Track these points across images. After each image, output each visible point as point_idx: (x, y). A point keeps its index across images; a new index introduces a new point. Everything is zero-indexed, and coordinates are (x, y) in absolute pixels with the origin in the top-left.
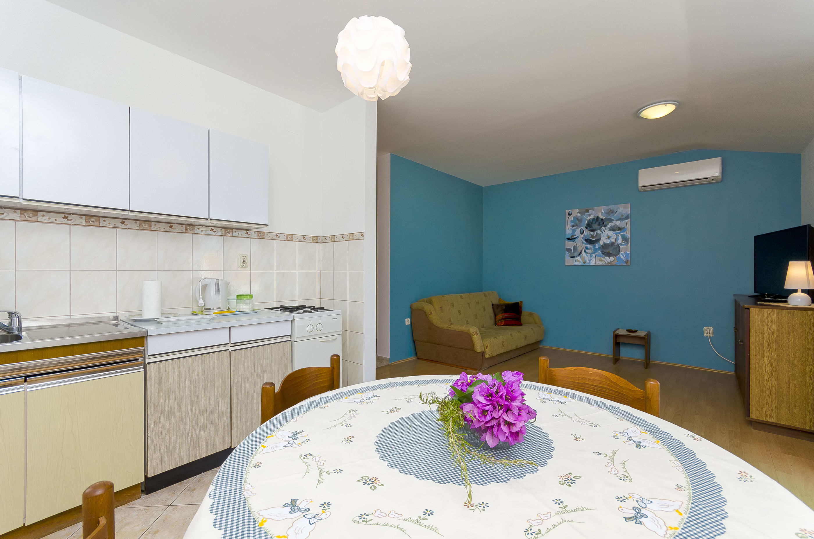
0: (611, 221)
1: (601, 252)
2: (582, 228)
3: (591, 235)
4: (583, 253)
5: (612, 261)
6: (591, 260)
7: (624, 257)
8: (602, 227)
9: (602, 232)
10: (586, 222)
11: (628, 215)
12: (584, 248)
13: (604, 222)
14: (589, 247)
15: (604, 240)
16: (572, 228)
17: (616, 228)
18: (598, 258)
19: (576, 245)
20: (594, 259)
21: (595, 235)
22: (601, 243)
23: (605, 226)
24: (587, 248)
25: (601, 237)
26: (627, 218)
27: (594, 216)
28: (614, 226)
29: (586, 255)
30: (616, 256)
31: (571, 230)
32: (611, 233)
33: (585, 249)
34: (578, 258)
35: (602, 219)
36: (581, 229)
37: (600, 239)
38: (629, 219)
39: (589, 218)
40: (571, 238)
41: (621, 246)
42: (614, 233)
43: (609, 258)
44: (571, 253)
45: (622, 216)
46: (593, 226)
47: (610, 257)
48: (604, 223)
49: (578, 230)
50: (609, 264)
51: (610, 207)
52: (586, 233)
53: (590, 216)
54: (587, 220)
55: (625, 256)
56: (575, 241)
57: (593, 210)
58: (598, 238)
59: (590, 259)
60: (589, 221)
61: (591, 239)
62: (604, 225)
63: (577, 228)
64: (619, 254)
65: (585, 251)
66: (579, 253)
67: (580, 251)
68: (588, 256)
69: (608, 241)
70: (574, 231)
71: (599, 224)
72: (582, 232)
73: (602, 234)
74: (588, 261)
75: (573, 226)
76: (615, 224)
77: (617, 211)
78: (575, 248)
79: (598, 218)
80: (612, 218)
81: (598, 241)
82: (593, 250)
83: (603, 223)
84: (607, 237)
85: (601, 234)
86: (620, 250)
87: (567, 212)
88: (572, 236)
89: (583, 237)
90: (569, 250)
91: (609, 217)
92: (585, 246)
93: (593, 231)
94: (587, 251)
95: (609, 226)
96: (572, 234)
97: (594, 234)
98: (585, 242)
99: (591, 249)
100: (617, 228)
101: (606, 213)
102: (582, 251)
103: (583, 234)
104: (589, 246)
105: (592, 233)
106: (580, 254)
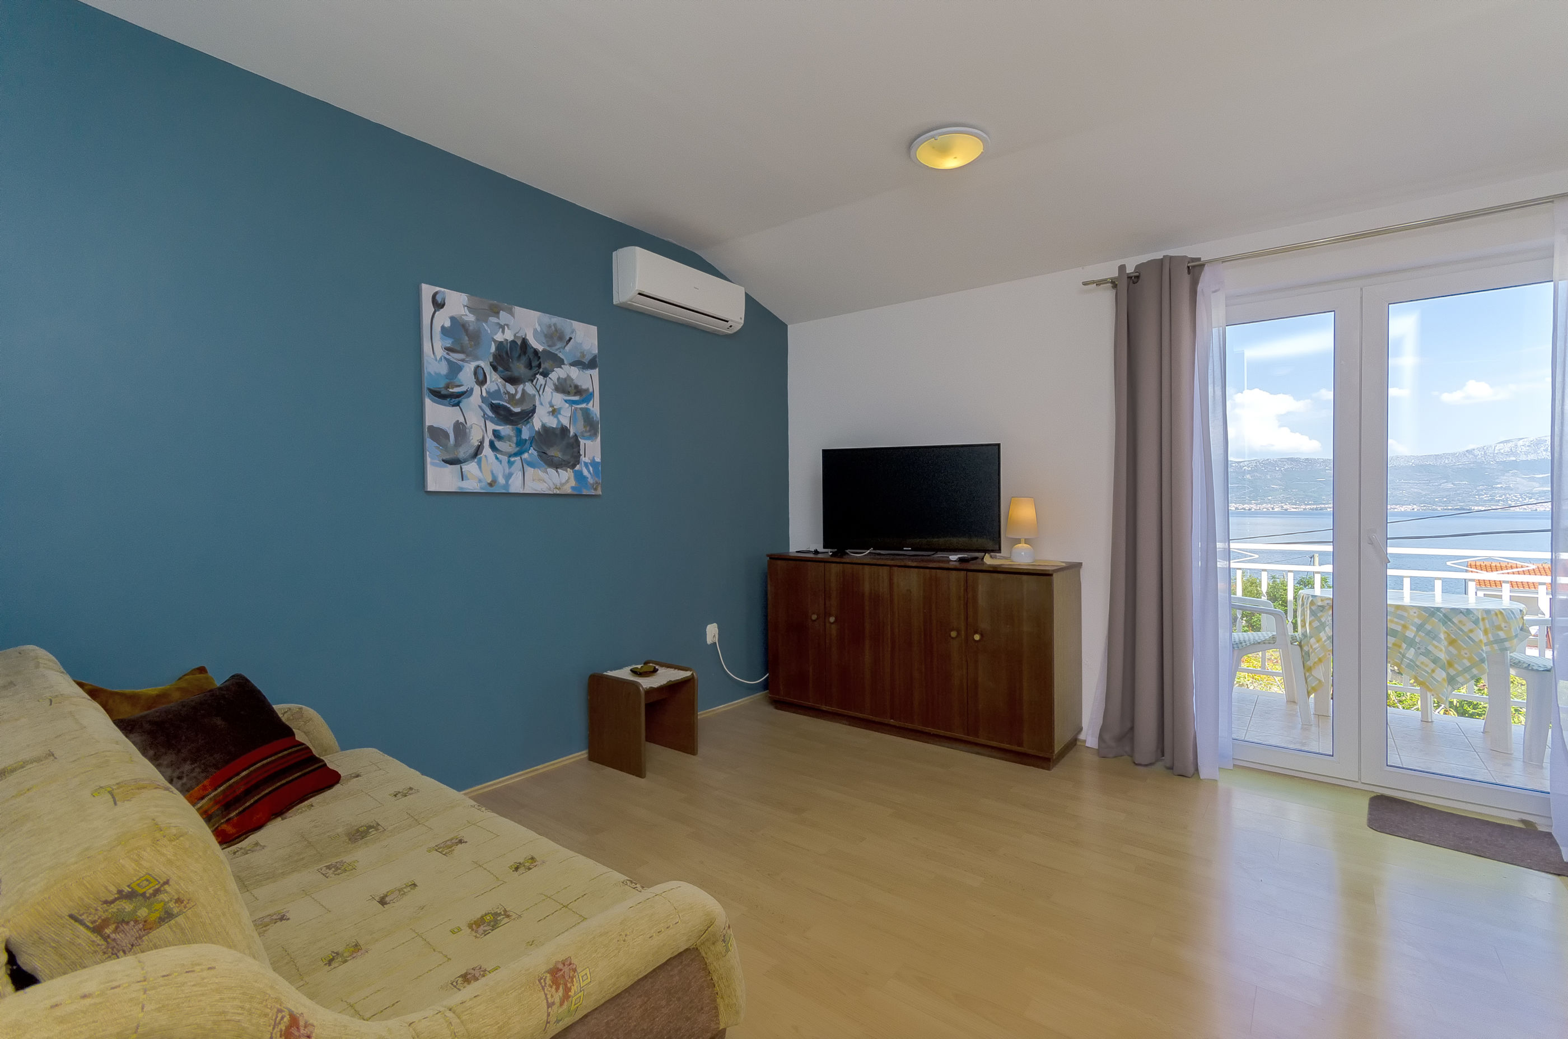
0: (560, 362)
1: (538, 452)
2: (482, 364)
3: (508, 393)
4: (487, 450)
5: (563, 481)
6: (510, 475)
7: (589, 471)
8: (537, 376)
9: (538, 392)
10: (493, 349)
11: (595, 357)
12: (490, 436)
13: (541, 360)
14: (503, 433)
15: (542, 419)
16: (448, 357)
17: (571, 386)
18: (530, 471)
19: (462, 420)
20: (520, 474)
21: (518, 396)
22: (537, 423)
23: (545, 375)
24: (496, 433)
25: (535, 407)
26: (592, 364)
27: (515, 336)
28: (565, 380)
29: (497, 458)
30: (573, 467)
31: (444, 363)
32: (559, 399)
33: (493, 438)
34: (471, 468)
35: (536, 352)
36: (478, 366)
37: (533, 411)
38: (597, 369)
39: (499, 337)
40: (444, 392)
41: (582, 442)
42: (566, 401)
43: (557, 471)
44: (445, 447)
45: (583, 355)
46: (511, 365)
47: (559, 470)
48: (543, 366)
49: (469, 368)
50: (558, 492)
51: (556, 320)
52: (494, 381)
53: (503, 332)
54: (495, 341)
55: (591, 469)
56: (458, 404)
57: (512, 314)
58: (526, 407)
59: (507, 471)
60: (500, 345)
61: (508, 405)
62: (541, 370)
63: (463, 360)
64: (578, 464)
65: (492, 445)
66: (472, 451)
67: (477, 443)
68: (501, 462)
69: (552, 423)
70: (455, 369)
71: (530, 366)
72: (481, 378)
73: (537, 397)
74: (501, 480)
75: (449, 349)
76: (568, 376)
77: (570, 339)
78: (460, 429)
79: (524, 341)
80: (561, 355)
81: (528, 415)
82: (518, 444)
83: (538, 363)
84: (551, 409)
85: (535, 396)
86: (581, 453)
87: (427, 290)
88: (447, 387)
89: (484, 394)
90: (438, 434)
91: (553, 350)
92: (491, 426)
93: (513, 380)
94: (498, 444)
95: (553, 376)
96: (447, 376)
97: (516, 391)
98: (490, 413)
99: (509, 438)
100: (573, 386)
101: (546, 336)
102: (482, 442)
103: (485, 386)
104: (506, 430)
105: (511, 389)
106: (478, 450)
